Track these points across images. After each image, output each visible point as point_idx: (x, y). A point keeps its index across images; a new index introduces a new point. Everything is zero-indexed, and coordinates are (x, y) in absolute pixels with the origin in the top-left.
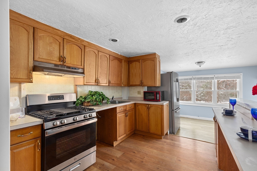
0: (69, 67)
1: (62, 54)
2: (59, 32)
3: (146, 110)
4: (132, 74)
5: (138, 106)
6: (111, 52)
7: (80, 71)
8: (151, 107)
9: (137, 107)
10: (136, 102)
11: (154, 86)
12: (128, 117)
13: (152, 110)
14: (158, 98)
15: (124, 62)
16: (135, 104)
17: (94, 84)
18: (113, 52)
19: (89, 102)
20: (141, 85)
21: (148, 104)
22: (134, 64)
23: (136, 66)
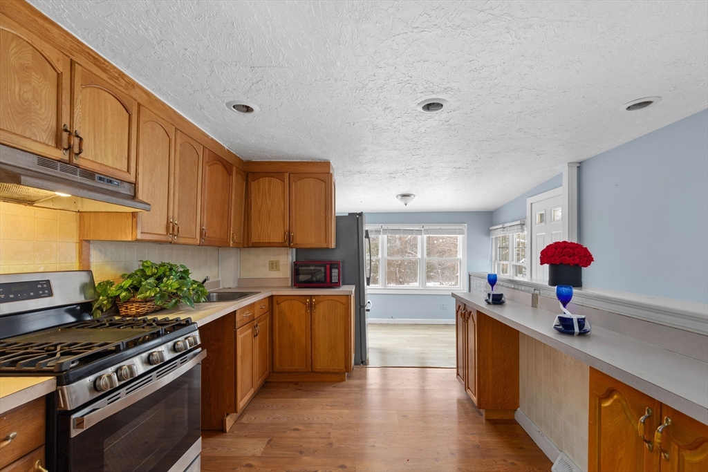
0: (89, 174)
1: (65, 120)
2: (55, 30)
3: (303, 311)
4: (259, 211)
5: (278, 304)
6: (207, 136)
7: (126, 190)
8: (318, 302)
9: (276, 307)
10: (275, 293)
11: (324, 246)
12: (257, 338)
13: (320, 311)
14: (335, 280)
15: (237, 173)
16: (271, 298)
17: (163, 238)
18: (212, 139)
19: (146, 300)
20: (287, 243)
21: (311, 297)
22: (264, 182)
23: (270, 189)
